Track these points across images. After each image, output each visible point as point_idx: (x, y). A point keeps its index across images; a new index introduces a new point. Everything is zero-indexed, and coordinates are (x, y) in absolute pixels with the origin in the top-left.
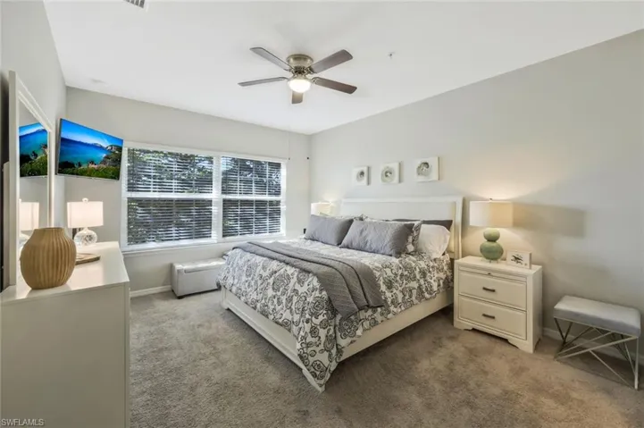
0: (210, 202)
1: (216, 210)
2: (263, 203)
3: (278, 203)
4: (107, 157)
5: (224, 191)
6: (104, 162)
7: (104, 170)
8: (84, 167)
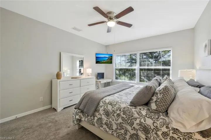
0: (135, 70)
1: (137, 72)
2: (159, 70)
3: (169, 70)
4: (108, 59)
5: (140, 65)
6: (107, 60)
7: (108, 62)
8: (102, 62)
